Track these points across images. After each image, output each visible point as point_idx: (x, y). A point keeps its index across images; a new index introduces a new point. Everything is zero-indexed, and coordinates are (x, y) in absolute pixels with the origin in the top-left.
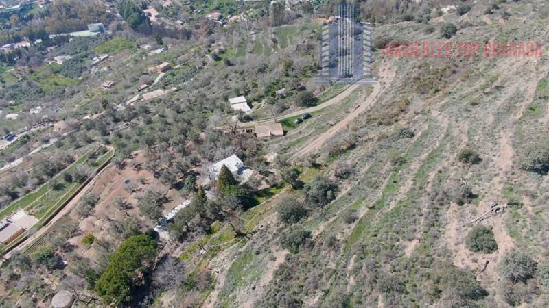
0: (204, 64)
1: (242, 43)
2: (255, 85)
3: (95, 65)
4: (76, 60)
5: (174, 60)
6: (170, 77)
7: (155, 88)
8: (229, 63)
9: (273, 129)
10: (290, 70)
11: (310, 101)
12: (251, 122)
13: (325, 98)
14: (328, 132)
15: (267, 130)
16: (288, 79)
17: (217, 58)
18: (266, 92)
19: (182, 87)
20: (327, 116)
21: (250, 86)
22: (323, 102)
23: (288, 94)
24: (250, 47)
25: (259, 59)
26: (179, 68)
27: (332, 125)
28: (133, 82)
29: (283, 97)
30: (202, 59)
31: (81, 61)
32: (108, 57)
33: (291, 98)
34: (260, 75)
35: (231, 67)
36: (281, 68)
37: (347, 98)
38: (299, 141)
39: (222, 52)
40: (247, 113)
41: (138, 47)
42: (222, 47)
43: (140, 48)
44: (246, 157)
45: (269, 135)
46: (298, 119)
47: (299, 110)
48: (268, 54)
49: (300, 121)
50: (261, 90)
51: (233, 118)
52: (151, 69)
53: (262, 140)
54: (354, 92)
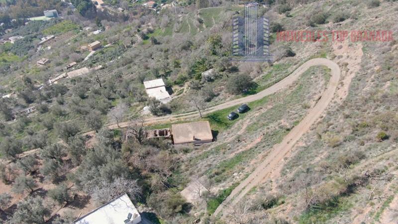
0: (133, 43)
1: (169, 23)
2: (177, 65)
3: (42, 44)
4: (26, 40)
5: (106, 39)
6: (99, 55)
7: (83, 66)
8: (155, 42)
9: (198, 130)
10: (217, 47)
11: (247, 87)
12: (168, 116)
13: (267, 83)
14: (284, 142)
15: (189, 132)
16: (216, 57)
17: (145, 38)
18: (190, 74)
19: (108, 65)
20: (273, 111)
21: (171, 66)
22: (264, 88)
23: (216, 77)
24: (176, 26)
25: (185, 37)
26: (108, 47)
27: (288, 130)
28: (65, 59)
29: (210, 80)
30: (131, 39)
31: (31, 41)
32: (54, 38)
33: (220, 81)
34: (184, 53)
35: (158, 46)
36: (207, 46)
37: (295, 83)
38: (239, 158)
39: (151, 32)
40: (165, 102)
41: (81, 28)
42: (151, 27)
43: (82, 30)
44: (151, 192)
45: (192, 140)
46: (233, 113)
47: (232, 99)
48: (194, 33)
49: (235, 117)
50: (184, 71)
51: (145, 108)
52: (84, 47)
53: (181, 150)
54: (303, 75)
